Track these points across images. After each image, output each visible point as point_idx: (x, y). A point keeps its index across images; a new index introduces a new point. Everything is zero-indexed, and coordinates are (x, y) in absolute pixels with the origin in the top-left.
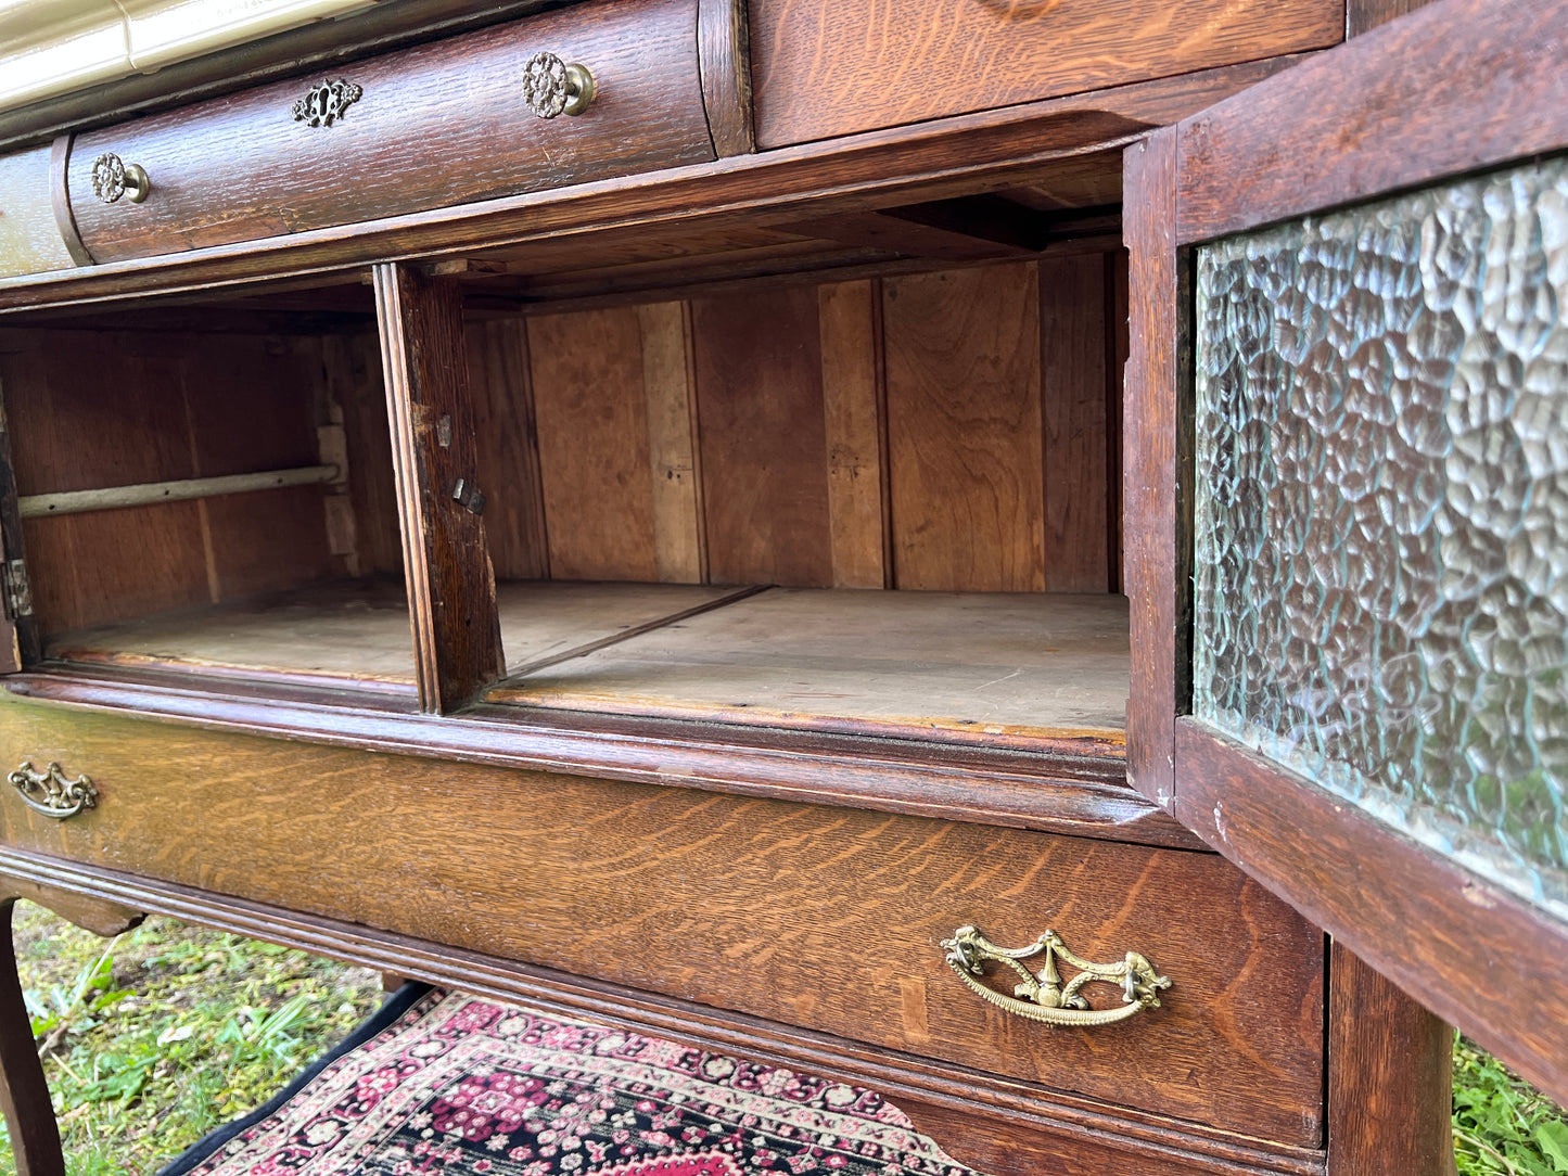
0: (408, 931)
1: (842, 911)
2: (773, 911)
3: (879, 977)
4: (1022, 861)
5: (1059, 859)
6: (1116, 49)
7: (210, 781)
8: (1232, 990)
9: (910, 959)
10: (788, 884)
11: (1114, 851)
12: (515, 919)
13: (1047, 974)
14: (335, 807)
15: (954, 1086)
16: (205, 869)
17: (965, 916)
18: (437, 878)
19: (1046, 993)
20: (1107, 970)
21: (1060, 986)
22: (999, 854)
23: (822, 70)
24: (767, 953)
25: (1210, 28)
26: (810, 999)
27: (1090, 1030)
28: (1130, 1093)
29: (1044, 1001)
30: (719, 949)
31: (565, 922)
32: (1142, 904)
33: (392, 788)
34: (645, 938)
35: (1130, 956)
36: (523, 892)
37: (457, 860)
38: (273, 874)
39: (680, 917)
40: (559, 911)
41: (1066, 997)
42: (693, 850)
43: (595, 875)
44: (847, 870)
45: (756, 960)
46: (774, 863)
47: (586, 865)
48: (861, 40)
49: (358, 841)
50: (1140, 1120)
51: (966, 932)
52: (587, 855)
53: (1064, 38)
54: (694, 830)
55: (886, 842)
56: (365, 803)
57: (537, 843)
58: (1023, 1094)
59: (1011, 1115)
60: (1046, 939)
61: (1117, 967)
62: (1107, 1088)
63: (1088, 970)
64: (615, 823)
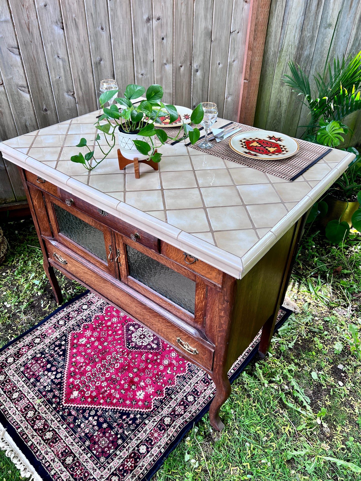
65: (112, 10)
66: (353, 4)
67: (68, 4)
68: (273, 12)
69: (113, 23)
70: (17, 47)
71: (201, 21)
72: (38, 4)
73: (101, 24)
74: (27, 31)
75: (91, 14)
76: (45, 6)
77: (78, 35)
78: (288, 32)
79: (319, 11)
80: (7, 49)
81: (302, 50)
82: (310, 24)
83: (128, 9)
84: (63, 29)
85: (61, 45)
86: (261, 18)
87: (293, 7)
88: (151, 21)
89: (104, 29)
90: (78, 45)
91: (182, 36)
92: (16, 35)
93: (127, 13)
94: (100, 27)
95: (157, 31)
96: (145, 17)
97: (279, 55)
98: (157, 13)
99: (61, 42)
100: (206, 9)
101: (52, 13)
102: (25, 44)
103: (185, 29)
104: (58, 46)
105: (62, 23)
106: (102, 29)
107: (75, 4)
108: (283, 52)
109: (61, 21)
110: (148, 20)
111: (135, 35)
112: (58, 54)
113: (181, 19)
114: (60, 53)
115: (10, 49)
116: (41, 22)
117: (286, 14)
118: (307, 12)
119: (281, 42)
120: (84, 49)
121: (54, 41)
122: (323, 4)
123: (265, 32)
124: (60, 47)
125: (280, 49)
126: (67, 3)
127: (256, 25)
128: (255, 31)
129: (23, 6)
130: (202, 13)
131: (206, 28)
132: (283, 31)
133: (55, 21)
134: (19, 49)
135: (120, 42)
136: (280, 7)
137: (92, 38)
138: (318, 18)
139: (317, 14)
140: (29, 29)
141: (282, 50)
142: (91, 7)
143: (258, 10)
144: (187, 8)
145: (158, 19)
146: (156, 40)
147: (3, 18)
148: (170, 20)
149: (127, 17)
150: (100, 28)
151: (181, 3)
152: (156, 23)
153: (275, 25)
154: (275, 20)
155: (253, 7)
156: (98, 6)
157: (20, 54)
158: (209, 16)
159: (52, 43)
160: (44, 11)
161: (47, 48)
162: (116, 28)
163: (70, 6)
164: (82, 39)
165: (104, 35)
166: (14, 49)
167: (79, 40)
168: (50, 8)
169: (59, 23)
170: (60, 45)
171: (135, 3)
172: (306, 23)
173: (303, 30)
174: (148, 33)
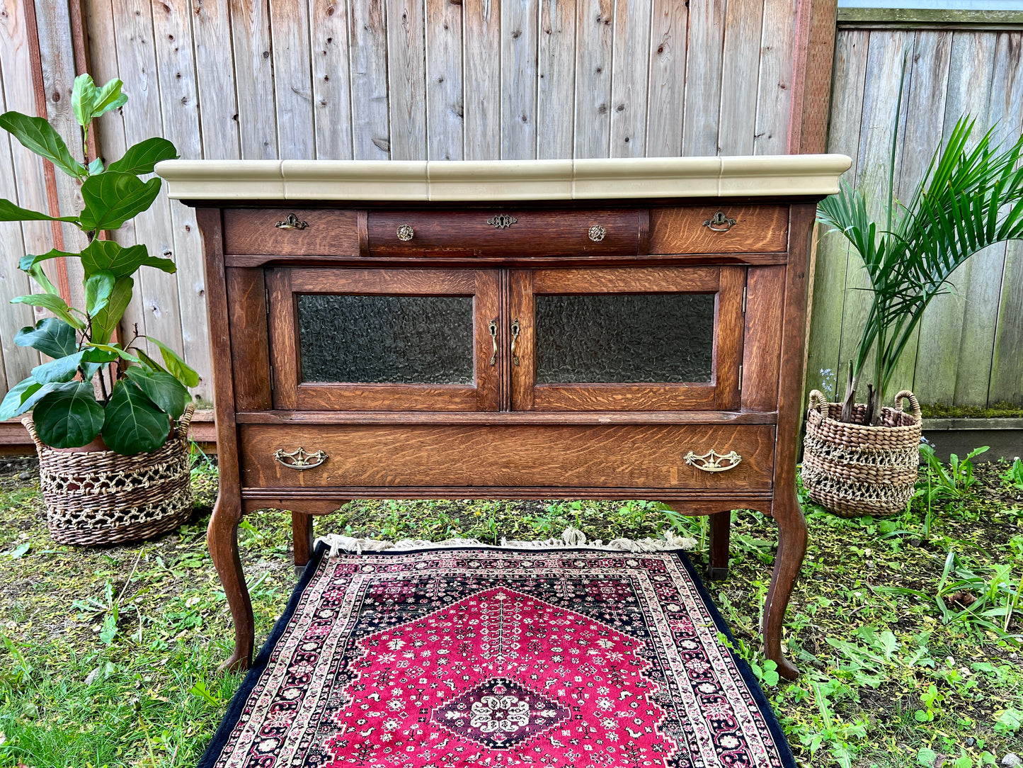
0: (492, 484)
1: (654, 453)
2: (633, 457)
3: (665, 469)
4: (706, 433)
5: (715, 431)
6: (740, 245)
7: (398, 444)
8: (754, 456)
9: (673, 463)
10: (638, 448)
11: (729, 427)
12: (539, 473)
13: (712, 460)
14: (463, 446)
15: (684, 494)
16: (389, 478)
17: (690, 449)
18: (506, 465)
19: (712, 465)
20: (727, 457)
21: (714, 463)
22: (699, 432)
23: (668, 238)
24: (630, 468)
25: (761, 244)
26: (642, 479)
27: (721, 472)
28: (730, 486)
29: (711, 467)
30: (614, 470)
31: (558, 470)
32: (735, 439)
33: (491, 437)
34: (588, 472)
35: (732, 452)
36: (544, 464)
37: (517, 457)
38: (427, 475)
39: (601, 463)
40: (557, 468)
41: (716, 465)
42: (609, 443)
43: (572, 455)
44: (658, 441)
45: (627, 471)
46: (634, 443)
47: (568, 452)
48: (679, 232)
49: (473, 457)
50: (732, 492)
51: (691, 453)
52: (569, 449)
53: (729, 240)
54: (608, 437)
55: (668, 433)
56: (477, 443)
57: (551, 448)
58: (703, 492)
59: (699, 498)
60: (712, 452)
61: (729, 455)
62: (724, 486)
63: (722, 457)
64: (580, 438)
65: (543, 91)
66: (1013, 98)
67: (476, 80)
68: (840, 106)
69: (543, 112)
70: (386, 137)
71: (698, 116)
72: (430, 78)
73: (524, 111)
74: (407, 116)
75: (510, 96)
76: (441, 81)
77: (485, 126)
78: (875, 142)
79: (938, 109)
80: (370, 140)
81: (910, 176)
82: (920, 130)
83: (571, 92)
84: (462, 116)
85: (456, 139)
86: (812, 112)
87: (880, 98)
88: (608, 111)
89: (528, 119)
90: (481, 141)
91: (661, 137)
92: (389, 122)
93: (567, 97)
94: (521, 116)
95: (618, 128)
96: (597, 105)
97: (858, 181)
98: (617, 98)
99: (456, 136)
100: (707, 96)
101: (449, 91)
102: (400, 136)
103: (667, 127)
104: (450, 141)
105: (463, 108)
106: (524, 119)
107: (487, 81)
108: (868, 178)
109: (460, 104)
110: (603, 109)
111: (578, 132)
112: (447, 153)
113: (662, 110)
114: (451, 151)
115: (376, 141)
116: (430, 106)
117: (867, 110)
118: (910, 108)
119: (861, 158)
120: (491, 149)
121: (445, 133)
122: (944, 95)
123: (824, 136)
124: (453, 143)
125: (859, 171)
126: (474, 78)
127: (803, 123)
128: (802, 133)
129: (408, 80)
130: (700, 102)
131: (706, 126)
132: (862, 139)
133: (452, 104)
134: (389, 142)
135: (552, 141)
136: (853, 98)
137: (506, 132)
138: (937, 119)
139: (932, 111)
140: (410, 113)
141: (864, 173)
142: (510, 85)
143: (806, 99)
144: (673, 93)
145: (621, 108)
146: (615, 141)
147: (375, 95)
148: (641, 111)
149: (567, 103)
150: (520, 120)
151: (662, 86)
152: (617, 114)
153: (844, 129)
154: (844, 120)
155: (795, 93)
156: (521, 87)
157: (389, 150)
158: (713, 108)
159: (442, 137)
160: (438, 88)
161: (432, 143)
162: (548, 119)
163: (478, 85)
164: (490, 133)
165: (528, 129)
166: (382, 142)
167: (484, 134)
168: (448, 85)
169: (457, 108)
170: (453, 140)
171: (583, 84)
172: (911, 127)
173: (907, 139)
174: (601, 129)
